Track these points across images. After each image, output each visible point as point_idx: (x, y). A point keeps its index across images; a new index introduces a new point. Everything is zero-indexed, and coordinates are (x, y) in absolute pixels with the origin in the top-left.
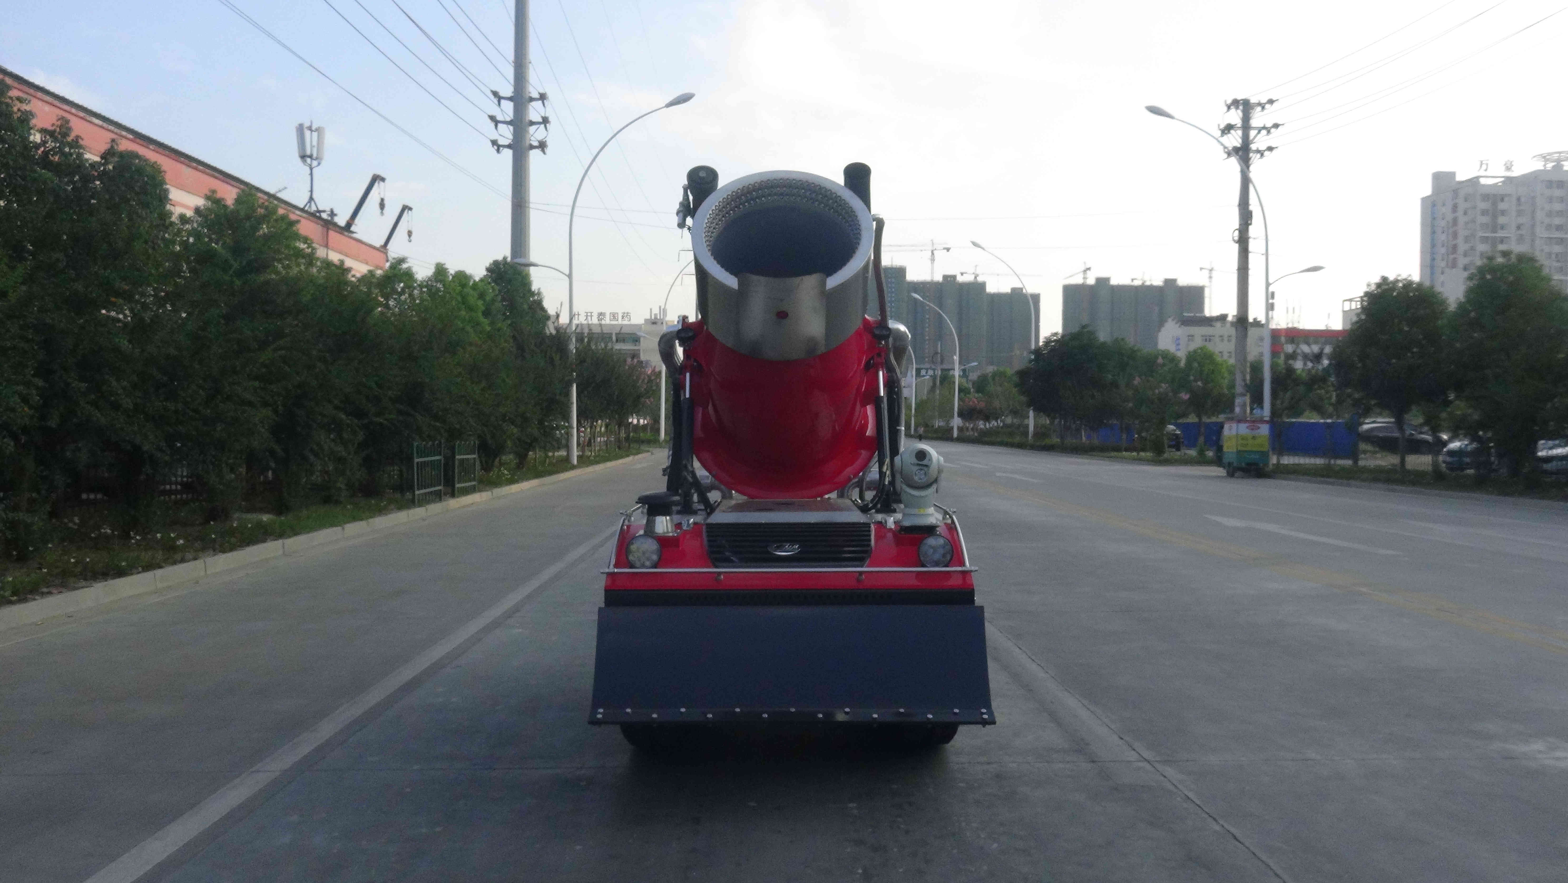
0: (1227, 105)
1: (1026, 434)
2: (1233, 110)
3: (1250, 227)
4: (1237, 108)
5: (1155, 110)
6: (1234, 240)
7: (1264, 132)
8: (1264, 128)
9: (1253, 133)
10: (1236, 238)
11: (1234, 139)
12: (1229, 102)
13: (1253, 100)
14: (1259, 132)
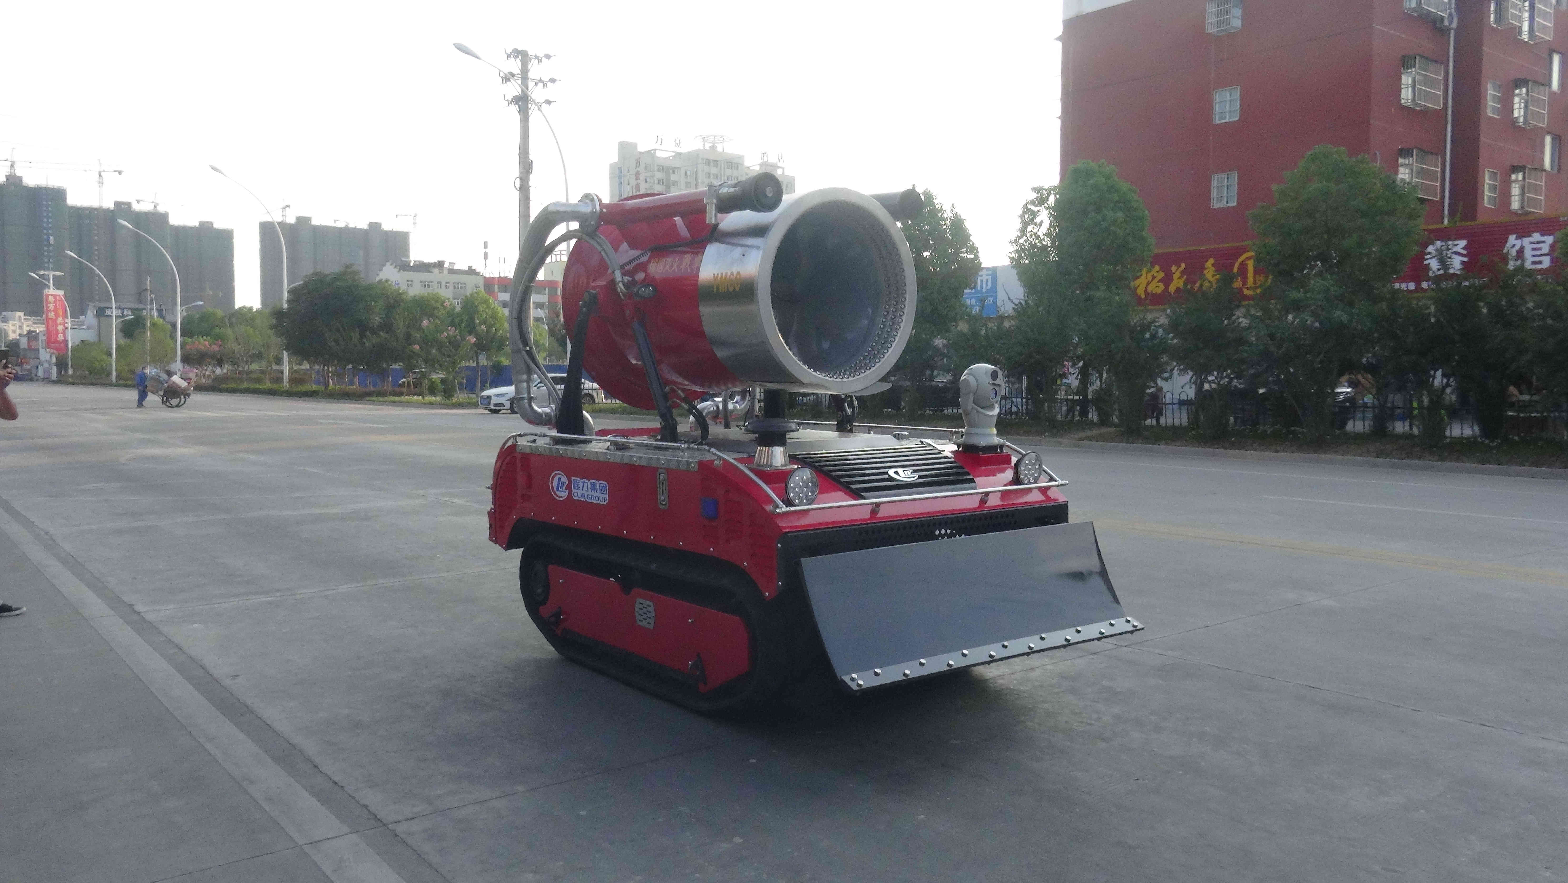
0: (507, 54)
1: (279, 379)
2: (512, 59)
3: (531, 176)
4: (516, 57)
5: (460, 48)
6: (516, 189)
7: (541, 85)
8: (541, 81)
9: (531, 84)
10: (518, 186)
11: (514, 89)
12: (509, 51)
13: (531, 53)
14: (536, 84)
